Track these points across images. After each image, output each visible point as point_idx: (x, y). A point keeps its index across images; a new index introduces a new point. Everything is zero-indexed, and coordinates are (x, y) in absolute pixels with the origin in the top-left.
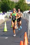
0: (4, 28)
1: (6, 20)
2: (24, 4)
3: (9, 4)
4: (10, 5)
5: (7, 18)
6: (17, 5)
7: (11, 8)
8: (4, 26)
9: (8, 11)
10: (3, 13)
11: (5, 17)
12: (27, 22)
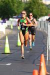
0: (4, 47)
1: (8, 33)
2: (39, 6)
3: (14, 5)
4: (15, 7)
5: (11, 29)
6: (27, 6)
7: (16, 11)
8: (5, 43)
9: (12, 18)
10: (2, 21)
11: (7, 28)
12: (45, 36)
